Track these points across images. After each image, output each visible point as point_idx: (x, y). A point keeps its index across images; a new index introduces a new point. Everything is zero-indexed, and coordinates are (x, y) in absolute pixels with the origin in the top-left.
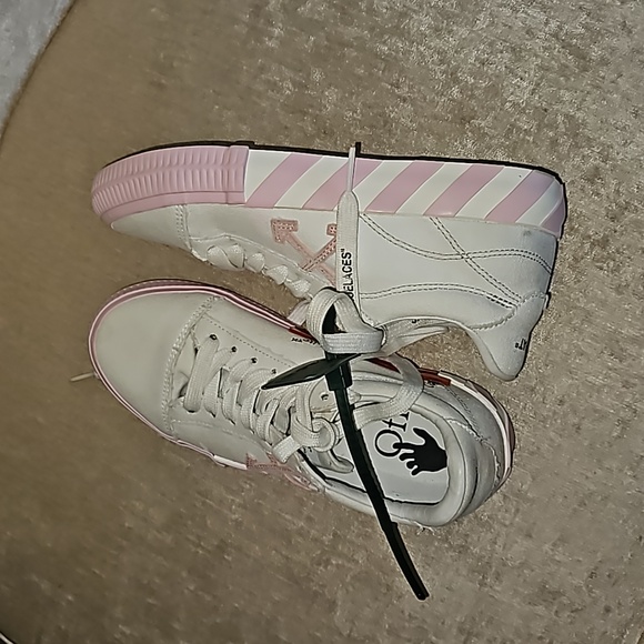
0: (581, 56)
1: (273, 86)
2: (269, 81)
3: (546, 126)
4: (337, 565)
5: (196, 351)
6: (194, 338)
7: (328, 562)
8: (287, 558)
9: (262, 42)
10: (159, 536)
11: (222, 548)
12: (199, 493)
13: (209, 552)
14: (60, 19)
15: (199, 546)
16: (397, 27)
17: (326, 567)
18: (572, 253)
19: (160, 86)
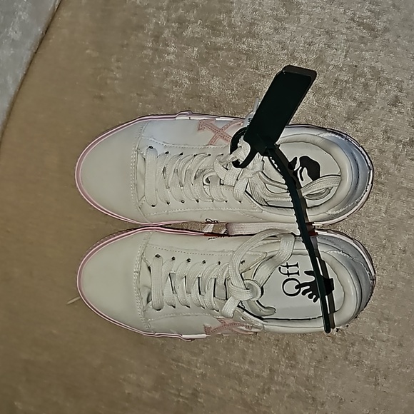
0: (371, 29)
1: (176, 83)
2: (172, 81)
3: (359, 76)
4: (276, 391)
5: (149, 268)
6: (145, 261)
7: (269, 390)
8: (241, 392)
9: (164, 58)
10: (150, 394)
11: (195, 394)
12: (173, 360)
13: (187, 399)
14: (25, 69)
15: (179, 396)
16: (250, 32)
17: (268, 394)
18: (392, 153)
19: (101, 98)
